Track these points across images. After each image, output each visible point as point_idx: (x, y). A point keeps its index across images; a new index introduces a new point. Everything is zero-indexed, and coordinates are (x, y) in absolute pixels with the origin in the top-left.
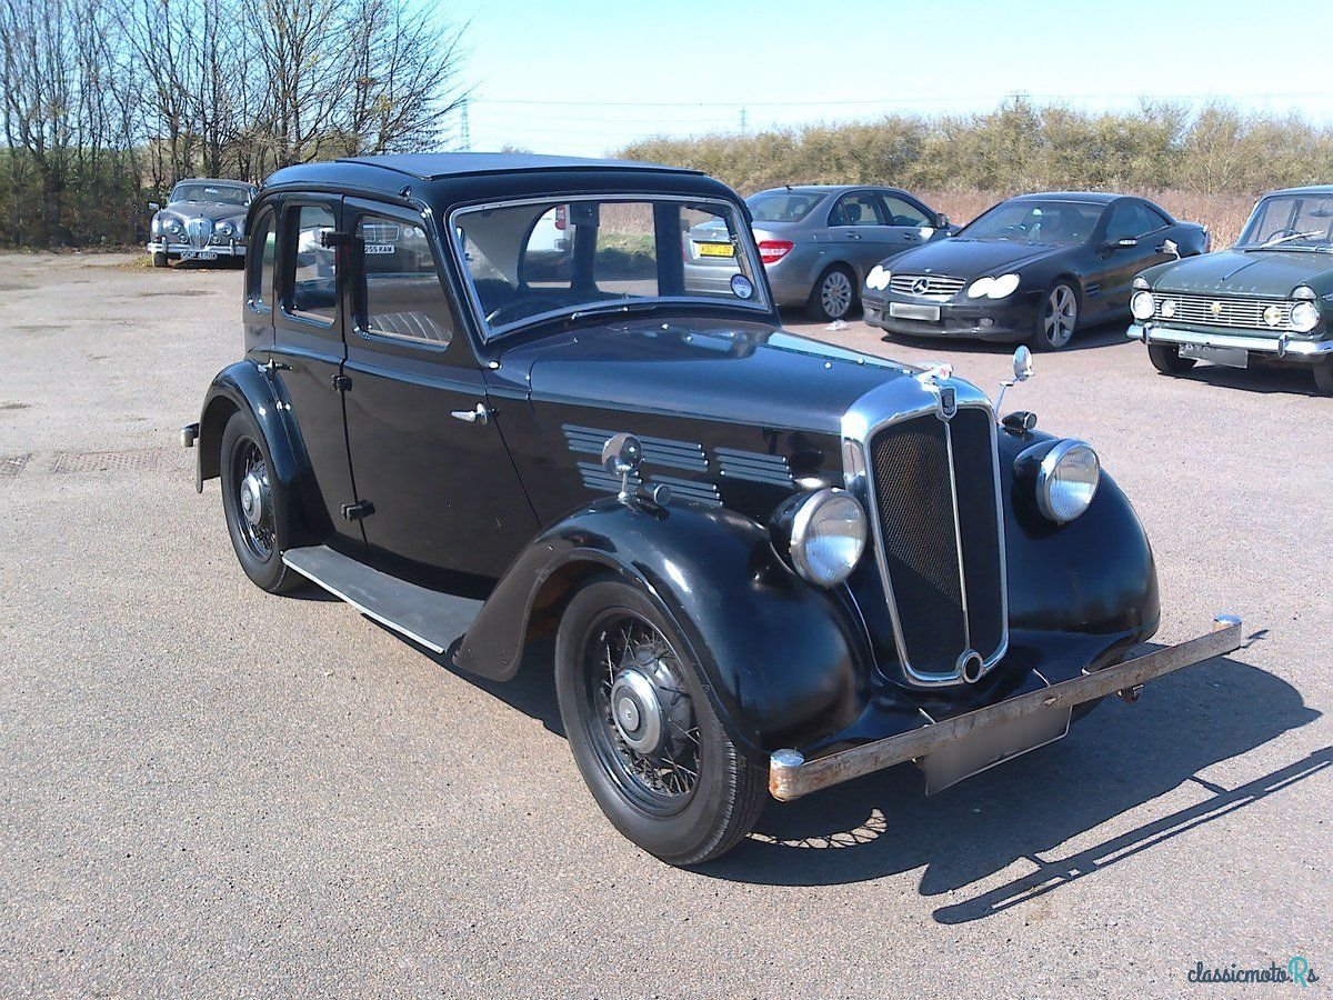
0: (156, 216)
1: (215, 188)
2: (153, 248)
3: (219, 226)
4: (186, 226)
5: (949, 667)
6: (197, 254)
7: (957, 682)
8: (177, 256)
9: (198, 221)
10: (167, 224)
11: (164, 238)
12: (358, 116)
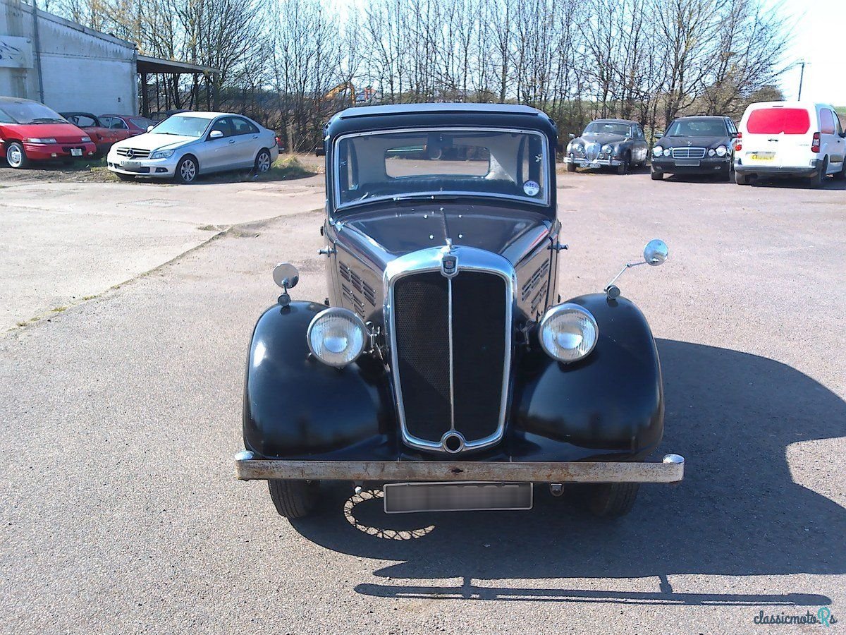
0: (571, 142)
1: (611, 124)
2: (566, 160)
3: (605, 148)
4: (586, 148)
5: (437, 439)
6: (589, 164)
7: (440, 450)
8: (578, 165)
9: (593, 144)
10: (576, 146)
11: (572, 155)
12: (720, 77)
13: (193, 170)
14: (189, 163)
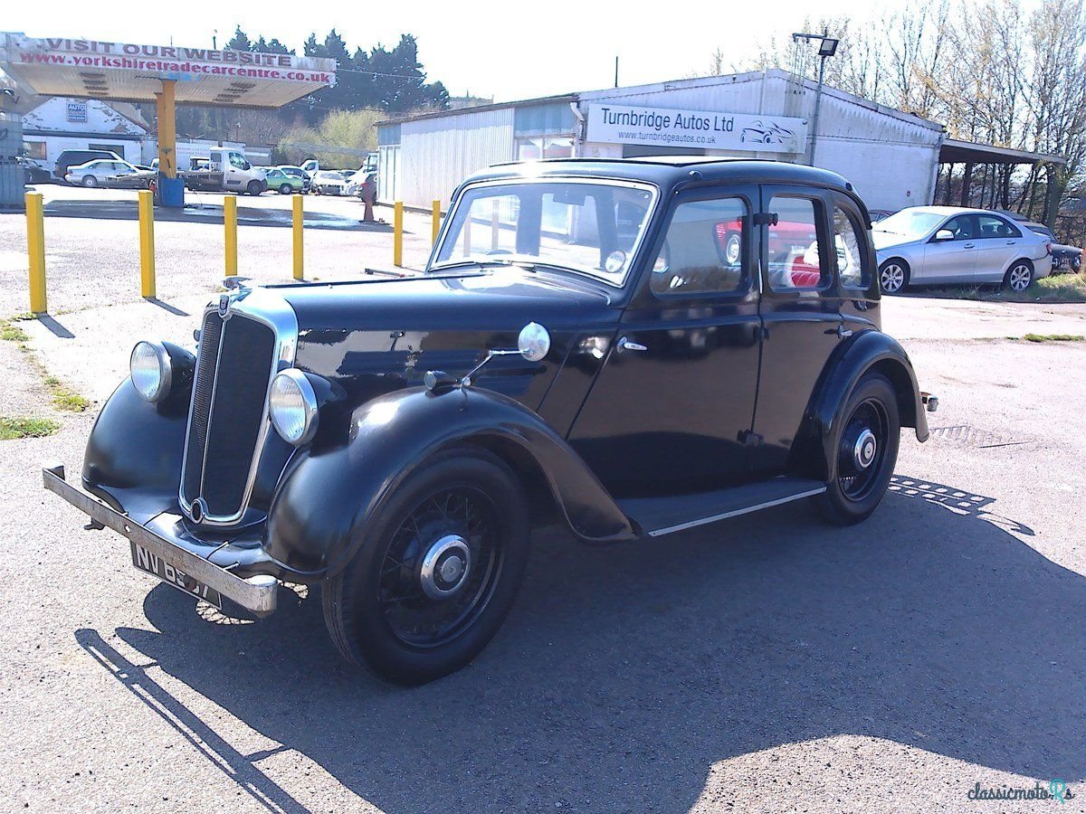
13: (901, 278)
14: (894, 269)
